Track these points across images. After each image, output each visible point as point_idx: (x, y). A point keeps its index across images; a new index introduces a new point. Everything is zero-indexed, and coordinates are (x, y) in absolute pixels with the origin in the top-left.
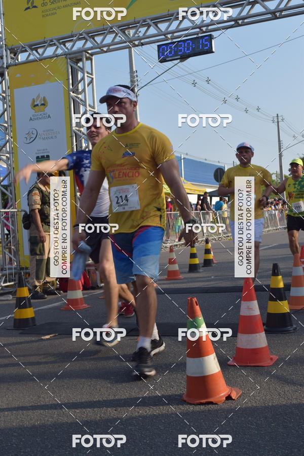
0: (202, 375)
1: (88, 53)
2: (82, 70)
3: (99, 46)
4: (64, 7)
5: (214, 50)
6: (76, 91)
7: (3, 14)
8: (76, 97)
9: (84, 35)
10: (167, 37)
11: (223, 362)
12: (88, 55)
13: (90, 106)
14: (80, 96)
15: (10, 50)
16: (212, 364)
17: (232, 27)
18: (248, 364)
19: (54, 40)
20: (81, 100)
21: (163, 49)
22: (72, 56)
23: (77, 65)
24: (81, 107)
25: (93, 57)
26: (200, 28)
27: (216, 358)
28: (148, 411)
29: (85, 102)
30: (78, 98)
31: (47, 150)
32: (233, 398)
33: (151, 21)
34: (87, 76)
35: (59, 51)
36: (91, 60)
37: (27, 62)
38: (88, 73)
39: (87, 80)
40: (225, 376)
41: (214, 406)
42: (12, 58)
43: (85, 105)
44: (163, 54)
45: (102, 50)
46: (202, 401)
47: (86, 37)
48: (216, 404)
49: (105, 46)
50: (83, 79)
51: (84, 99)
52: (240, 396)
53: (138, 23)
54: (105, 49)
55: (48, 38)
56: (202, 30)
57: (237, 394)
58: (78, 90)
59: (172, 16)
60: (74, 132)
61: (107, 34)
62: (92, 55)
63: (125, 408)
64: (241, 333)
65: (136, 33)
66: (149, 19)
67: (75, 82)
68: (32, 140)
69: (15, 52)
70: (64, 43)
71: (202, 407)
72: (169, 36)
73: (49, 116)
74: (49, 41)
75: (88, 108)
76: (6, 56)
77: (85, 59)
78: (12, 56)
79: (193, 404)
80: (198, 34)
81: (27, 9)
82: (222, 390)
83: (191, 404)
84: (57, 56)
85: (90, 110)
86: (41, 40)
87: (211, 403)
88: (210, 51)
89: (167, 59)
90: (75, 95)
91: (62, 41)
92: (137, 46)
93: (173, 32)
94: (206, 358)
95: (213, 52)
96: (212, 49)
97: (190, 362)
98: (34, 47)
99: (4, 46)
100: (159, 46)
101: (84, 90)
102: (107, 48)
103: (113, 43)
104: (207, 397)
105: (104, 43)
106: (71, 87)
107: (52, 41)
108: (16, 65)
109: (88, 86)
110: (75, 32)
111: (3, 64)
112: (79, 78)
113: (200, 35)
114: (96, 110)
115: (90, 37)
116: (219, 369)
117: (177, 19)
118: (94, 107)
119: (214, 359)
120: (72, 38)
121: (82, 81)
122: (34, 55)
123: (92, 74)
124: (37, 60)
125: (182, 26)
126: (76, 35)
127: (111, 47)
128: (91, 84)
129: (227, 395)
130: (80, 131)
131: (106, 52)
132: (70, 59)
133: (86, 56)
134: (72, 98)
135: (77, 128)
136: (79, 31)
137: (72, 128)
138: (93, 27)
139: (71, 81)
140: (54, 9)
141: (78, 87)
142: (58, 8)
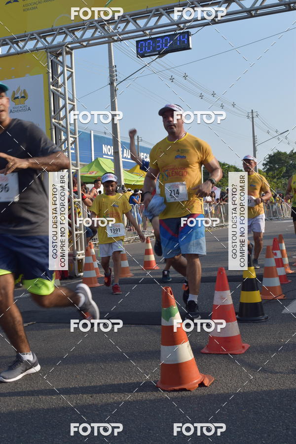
0: (176, 363)
1: (68, 47)
2: (62, 64)
3: (80, 40)
4: (44, 1)
5: (191, 46)
6: (56, 84)
8: (56, 90)
9: (64, 30)
10: (145, 33)
11: (196, 350)
12: (68, 49)
13: (69, 99)
14: (59, 89)
16: (186, 352)
18: (221, 353)
19: (34, 34)
20: (61, 94)
21: (142, 45)
22: (51, 50)
23: (57, 59)
24: (61, 100)
25: (73, 52)
26: (177, 25)
27: (190, 346)
28: (123, 398)
29: (65, 95)
30: (58, 91)
32: (206, 385)
33: (130, 17)
34: (67, 70)
35: (40, 45)
36: (71, 54)
37: (8, 55)
38: (67, 67)
39: (67, 74)
40: (198, 364)
41: (187, 392)
43: (64, 99)
44: (141, 50)
45: (82, 44)
46: (176, 388)
47: (66, 31)
48: (189, 391)
49: (85, 41)
50: (63, 72)
51: (63, 92)
52: (213, 383)
54: (85, 44)
55: (29, 32)
56: (180, 27)
57: (210, 381)
58: (58, 83)
59: (151, 12)
60: (54, 125)
61: (87, 29)
62: (72, 49)
63: (100, 394)
65: (115, 29)
66: (128, 15)
67: (55, 76)
70: (44, 38)
71: (176, 394)
72: (148, 32)
73: (29, 109)
74: (29, 35)
75: (68, 101)
77: (65, 53)
79: (167, 391)
80: (175, 31)
81: (8, 3)
82: (195, 377)
84: (37, 50)
85: (69, 103)
86: (22, 34)
87: (185, 390)
88: (187, 48)
89: (145, 55)
90: (55, 88)
91: (43, 35)
92: (116, 41)
93: (151, 29)
94: (180, 346)
95: (190, 49)
96: (189, 45)
97: (164, 349)
98: (15, 41)
100: (138, 42)
101: (64, 83)
102: (86, 43)
103: (93, 38)
104: (180, 384)
105: (84, 38)
106: (51, 80)
107: (32, 35)
109: (68, 79)
110: (55, 27)
112: (59, 72)
113: (178, 32)
114: (75, 104)
115: (70, 32)
116: (193, 356)
117: (155, 15)
118: (73, 101)
119: (188, 347)
120: (53, 32)
121: (62, 75)
122: (15, 48)
123: (71, 68)
124: (18, 54)
125: (160, 23)
126: (57, 29)
127: (91, 42)
128: (71, 78)
129: (200, 382)
130: (60, 124)
131: (85, 46)
132: (50, 53)
133: (66, 50)
134: (52, 92)
135: (57, 121)
136: (60, 25)
137: (51, 120)
138: (73, 23)
139: (51, 75)
140: (35, 3)
141: (58, 81)
142: (39, 3)
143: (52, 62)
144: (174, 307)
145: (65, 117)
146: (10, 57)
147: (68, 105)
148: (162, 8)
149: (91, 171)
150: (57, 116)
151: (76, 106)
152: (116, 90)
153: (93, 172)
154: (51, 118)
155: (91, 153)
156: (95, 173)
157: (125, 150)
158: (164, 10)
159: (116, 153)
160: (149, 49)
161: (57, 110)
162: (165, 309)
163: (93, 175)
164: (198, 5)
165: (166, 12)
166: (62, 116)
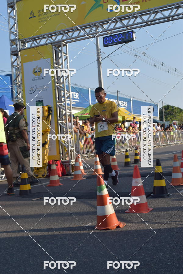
0: (104, 215)
1: (64, 42)
2: (61, 51)
3: (71, 38)
4: (50, 16)
5: (134, 39)
7: (17, 21)
9: (62, 32)
12: (64, 43)
14: (60, 66)
15: (21, 41)
17: (144, 26)
19: (45, 35)
21: (106, 39)
22: (55, 44)
25: (67, 45)
26: (126, 27)
30: (59, 68)
31: (41, 97)
34: (64, 55)
35: (48, 41)
36: (66, 46)
37: (31, 48)
38: (64, 53)
39: (64, 58)
42: (22, 46)
44: (106, 42)
45: (72, 40)
46: (104, 228)
47: (63, 33)
48: (111, 230)
49: (73, 38)
51: (62, 68)
53: (92, 25)
54: (74, 40)
55: (42, 34)
56: (128, 28)
58: (59, 63)
60: (57, 87)
61: (75, 32)
62: (66, 43)
65: (90, 31)
66: (98, 22)
67: (57, 58)
68: (33, 92)
69: (24, 42)
70: (51, 37)
72: (109, 32)
73: (43, 78)
74: (42, 36)
76: (19, 45)
77: (62, 45)
78: (23, 44)
80: (125, 31)
81: (30, 18)
83: (98, 230)
84: (47, 44)
86: (38, 35)
87: (108, 229)
88: (132, 40)
89: (108, 45)
90: (57, 66)
91: (50, 36)
92: (92, 37)
93: (111, 30)
95: (134, 41)
98: (34, 39)
99: (18, 39)
100: (104, 38)
101: (62, 63)
102: (75, 39)
103: (78, 36)
104: (107, 226)
105: (73, 36)
106: (55, 61)
107: (44, 36)
108: (24, 50)
109: (65, 60)
110: (57, 31)
111: (17, 49)
112: (60, 56)
113: (127, 31)
115: (65, 33)
116: (114, 212)
117: (113, 22)
119: (111, 207)
120: (56, 34)
121: (61, 58)
122: (34, 44)
123: (67, 54)
124: (36, 47)
125: (117, 26)
126: (58, 32)
127: (77, 39)
128: (66, 60)
129: (117, 226)
130: (60, 86)
131: (74, 41)
132: (54, 46)
133: (63, 43)
135: (59, 85)
136: (60, 30)
137: (55, 84)
138: (66, 28)
139: (55, 58)
140: (45, 18)
141: (59, 61)
142: (48, 17)
143: (55, 51)
144: (103, 186)
145: (63, 82)
146: (31, 49)
149: (86, 113)
150: (59, 82)
151: (69, 76)
154: (55, 83)
157: (110, 99)
158: (118, 19)
160: (110, 41)
161: (58, 78)
164: (138, 15)
165: (120, 20)
166: (61, 82)
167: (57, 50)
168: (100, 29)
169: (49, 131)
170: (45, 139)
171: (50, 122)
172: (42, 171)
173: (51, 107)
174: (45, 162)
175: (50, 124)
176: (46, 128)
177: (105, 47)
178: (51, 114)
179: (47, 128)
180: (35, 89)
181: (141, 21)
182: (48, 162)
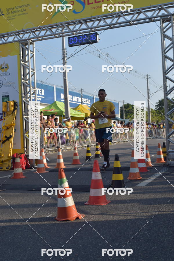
0: (65, 207)
1: (31, 40)
2: (28, 49)
3: (38, 37)
4: (18, 15)
5: (98, 41)
6: (24, 61)
8: (24, 64)
9: (29, 31)
10: (73, 33)
12: (31, 42)
13: (31, 69)
14: (27, 64)
16: (70, 201)
18: (95, 204)
19: (13, 33)
20: (27, 66)
21: (71, 40)
22: (22, 42)
24: (27, 69)
25: (34, 43)
29: (29, 66)
30: (26, 65)
31: (8, 92)
32: (80, 218)
34: (31, 53)
35: (16, 39)
36: (33, 44)
38: (31, 51)
39: (30, 55)
43: (29, 69)
44: (71, 42)
45: (39, 39)
46: (64, 219)
47: (30, 32)
48: (71, 221)
49: (40, 37)
50: (28, 54)
51: (28, 65)
52: (84, 218)
53: (58, 25)
54: (40, 39)
55: (10, 31)
56: (92, 30)
57: (82, 216)
58: (25, 60)
59: (76, 22)
60: (23, 83)
61: (41, 31)
62: (33, 41)
64: (92, 188)
65: (56, 31)
66: (64, 23)
67: (24, 56)
70: (18, 35)
71: (63, 222)
72: (74, 33)
73: (9, 74)
74: (10, 34)
75: (31, 70)
77: (29, 44)
79: (60, 221)
80: (90, 32)
82: (75, 214)
83: (58, 221)
84: (14, 42)
85: (31, 71)
86: (6, 33)
87: (68, 220)
89: (73, 45)
90: (24, 63)
91: (17, 34)
92: (58, 37)
93: (76, 31)
94: (67, 198)
95: (97, 42)
96: (97, 40)
98: (2, 36)
100: (69, 38)
101: (29, 61)
102: (41, 38)
103: (45, 36)
104: (66, 218)
105: (40, 35)
106: (22, 58)
107: (12, 33)
109: (31, 58)
110: (24, 29)
112: (26, 54)
114: (35, 71)
115: (32, 32)
116: (74, 204)
117: (79, 23)
118: (34, 70)
119: (71, 199)
120: (24, 32)
121: (28, 56)
122: (2, 41)
123: (33, 52)
124: (4, 44)
125: (82, 28)
127: (44, 38)
128: (33, 57)
129: (77, 217)
130: (26, 83)
131: (41, 40)
132: (21, 43)
133: (30, 42)
134: (22, 65)
135: (25, 81)
136: (27, 28)
137: (21, 81)
138: (34, 27)
139: (21, 55)
140: (14, 16)
141: (25, 59)
142: (16, 16)
143: (22, 48)
144: (64, 179)
145: (29, 79)
147: (30, 72)
148: (82, 20)
149: (51, 109)
150: (25, 79)
151: (35, 73)
152: (66, 63)
153: (52, 110)
154: (21, 79)
155: (54, 98)
156: (54, 110)
157: (74, 97)
158: (83, 21)
159: (66, 98)
161: (25, 75)
162: (60, 179)
163: (52, 111)
164: (102, 18)
165: (85, 22)
166: (27, 78)
167: (24, 47)
168: (66, 30)
169: (14, 125)
170: (10, 133)
171: (16, 117)
172: (6, 164)
173: (17, 103)
174: (9, 156)
175: (15, 119)
176: (11, 123)
177: (70, 47)
178: (16, 109)
179: (13, 123)
180: (1, 85)
181: (105, 24)
182: (13, 155)
